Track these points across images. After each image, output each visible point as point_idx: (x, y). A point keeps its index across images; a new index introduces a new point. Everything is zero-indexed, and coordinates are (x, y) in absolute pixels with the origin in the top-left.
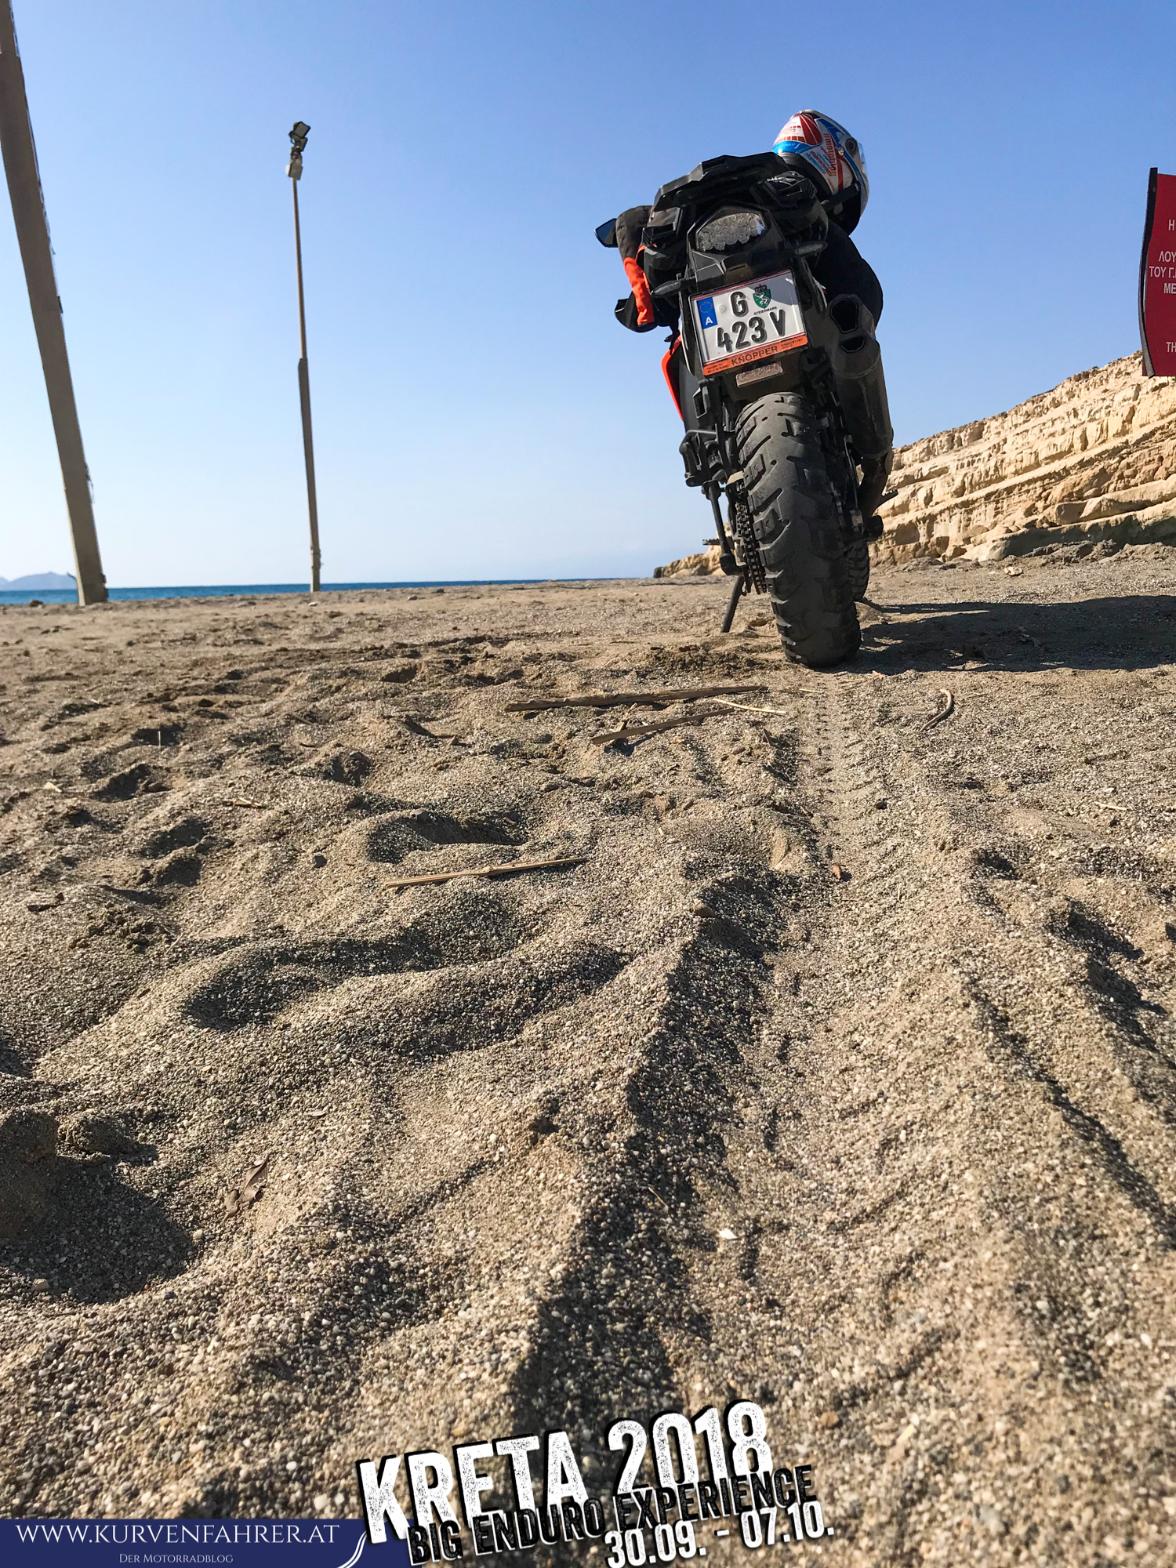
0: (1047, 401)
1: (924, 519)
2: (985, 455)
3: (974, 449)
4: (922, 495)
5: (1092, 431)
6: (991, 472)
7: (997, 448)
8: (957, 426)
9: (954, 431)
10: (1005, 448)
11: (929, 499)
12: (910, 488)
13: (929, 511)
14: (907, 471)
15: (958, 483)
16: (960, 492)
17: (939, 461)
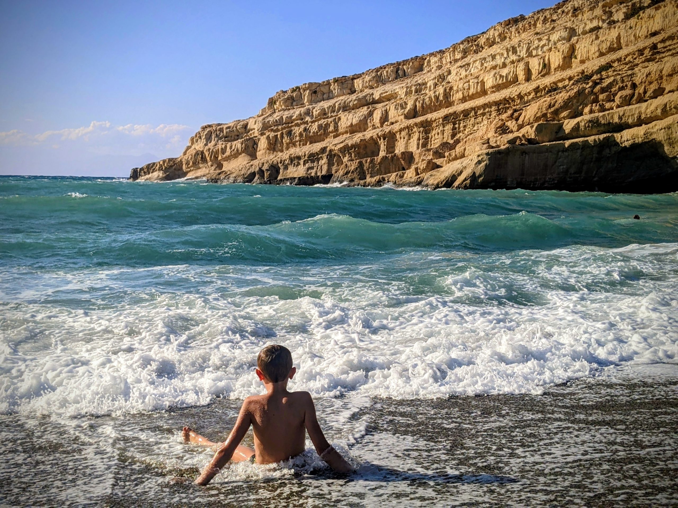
0: (482, 41)
1: (384, 137)
2: (431, 83)
3: (419, 79)
4: (377, 115)
5: (535, 64)
6: (441, 98)
7: (442, 78)
8: (400, 60)
9: (399, 64)
10: (450, 78)
11: (385, 118)
12: (364, 111)
13: (387, 129)
14: (361, 95)
15: (409, 106)
16: (414, 114)
17: (389, 88)
